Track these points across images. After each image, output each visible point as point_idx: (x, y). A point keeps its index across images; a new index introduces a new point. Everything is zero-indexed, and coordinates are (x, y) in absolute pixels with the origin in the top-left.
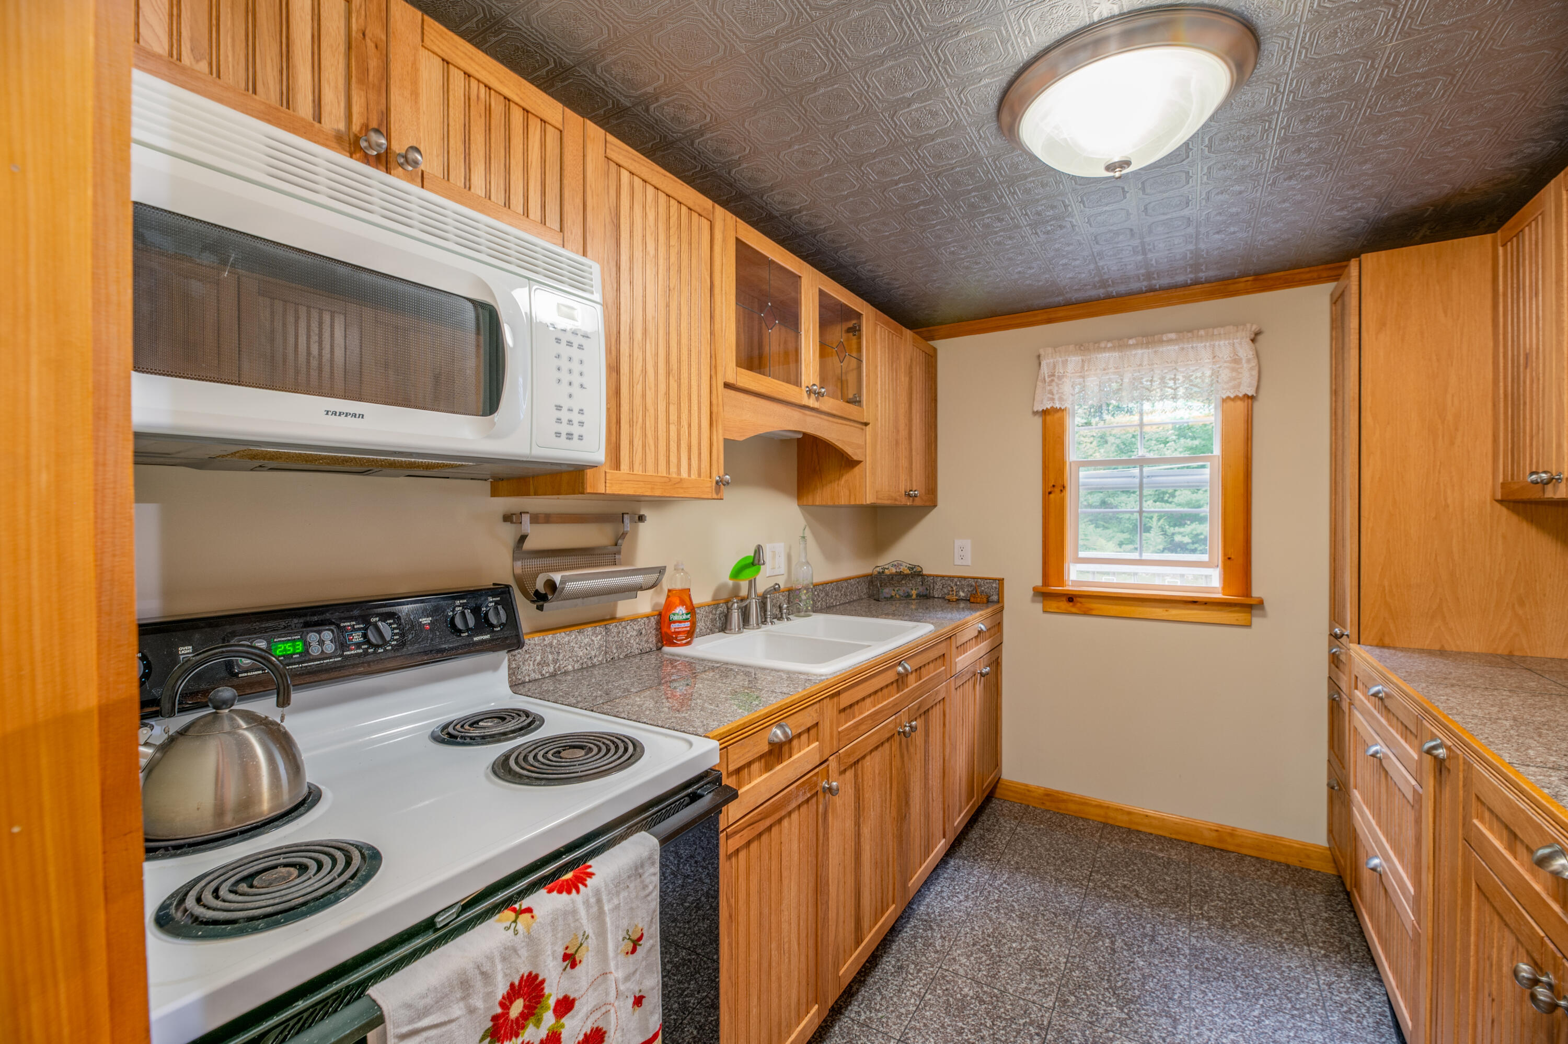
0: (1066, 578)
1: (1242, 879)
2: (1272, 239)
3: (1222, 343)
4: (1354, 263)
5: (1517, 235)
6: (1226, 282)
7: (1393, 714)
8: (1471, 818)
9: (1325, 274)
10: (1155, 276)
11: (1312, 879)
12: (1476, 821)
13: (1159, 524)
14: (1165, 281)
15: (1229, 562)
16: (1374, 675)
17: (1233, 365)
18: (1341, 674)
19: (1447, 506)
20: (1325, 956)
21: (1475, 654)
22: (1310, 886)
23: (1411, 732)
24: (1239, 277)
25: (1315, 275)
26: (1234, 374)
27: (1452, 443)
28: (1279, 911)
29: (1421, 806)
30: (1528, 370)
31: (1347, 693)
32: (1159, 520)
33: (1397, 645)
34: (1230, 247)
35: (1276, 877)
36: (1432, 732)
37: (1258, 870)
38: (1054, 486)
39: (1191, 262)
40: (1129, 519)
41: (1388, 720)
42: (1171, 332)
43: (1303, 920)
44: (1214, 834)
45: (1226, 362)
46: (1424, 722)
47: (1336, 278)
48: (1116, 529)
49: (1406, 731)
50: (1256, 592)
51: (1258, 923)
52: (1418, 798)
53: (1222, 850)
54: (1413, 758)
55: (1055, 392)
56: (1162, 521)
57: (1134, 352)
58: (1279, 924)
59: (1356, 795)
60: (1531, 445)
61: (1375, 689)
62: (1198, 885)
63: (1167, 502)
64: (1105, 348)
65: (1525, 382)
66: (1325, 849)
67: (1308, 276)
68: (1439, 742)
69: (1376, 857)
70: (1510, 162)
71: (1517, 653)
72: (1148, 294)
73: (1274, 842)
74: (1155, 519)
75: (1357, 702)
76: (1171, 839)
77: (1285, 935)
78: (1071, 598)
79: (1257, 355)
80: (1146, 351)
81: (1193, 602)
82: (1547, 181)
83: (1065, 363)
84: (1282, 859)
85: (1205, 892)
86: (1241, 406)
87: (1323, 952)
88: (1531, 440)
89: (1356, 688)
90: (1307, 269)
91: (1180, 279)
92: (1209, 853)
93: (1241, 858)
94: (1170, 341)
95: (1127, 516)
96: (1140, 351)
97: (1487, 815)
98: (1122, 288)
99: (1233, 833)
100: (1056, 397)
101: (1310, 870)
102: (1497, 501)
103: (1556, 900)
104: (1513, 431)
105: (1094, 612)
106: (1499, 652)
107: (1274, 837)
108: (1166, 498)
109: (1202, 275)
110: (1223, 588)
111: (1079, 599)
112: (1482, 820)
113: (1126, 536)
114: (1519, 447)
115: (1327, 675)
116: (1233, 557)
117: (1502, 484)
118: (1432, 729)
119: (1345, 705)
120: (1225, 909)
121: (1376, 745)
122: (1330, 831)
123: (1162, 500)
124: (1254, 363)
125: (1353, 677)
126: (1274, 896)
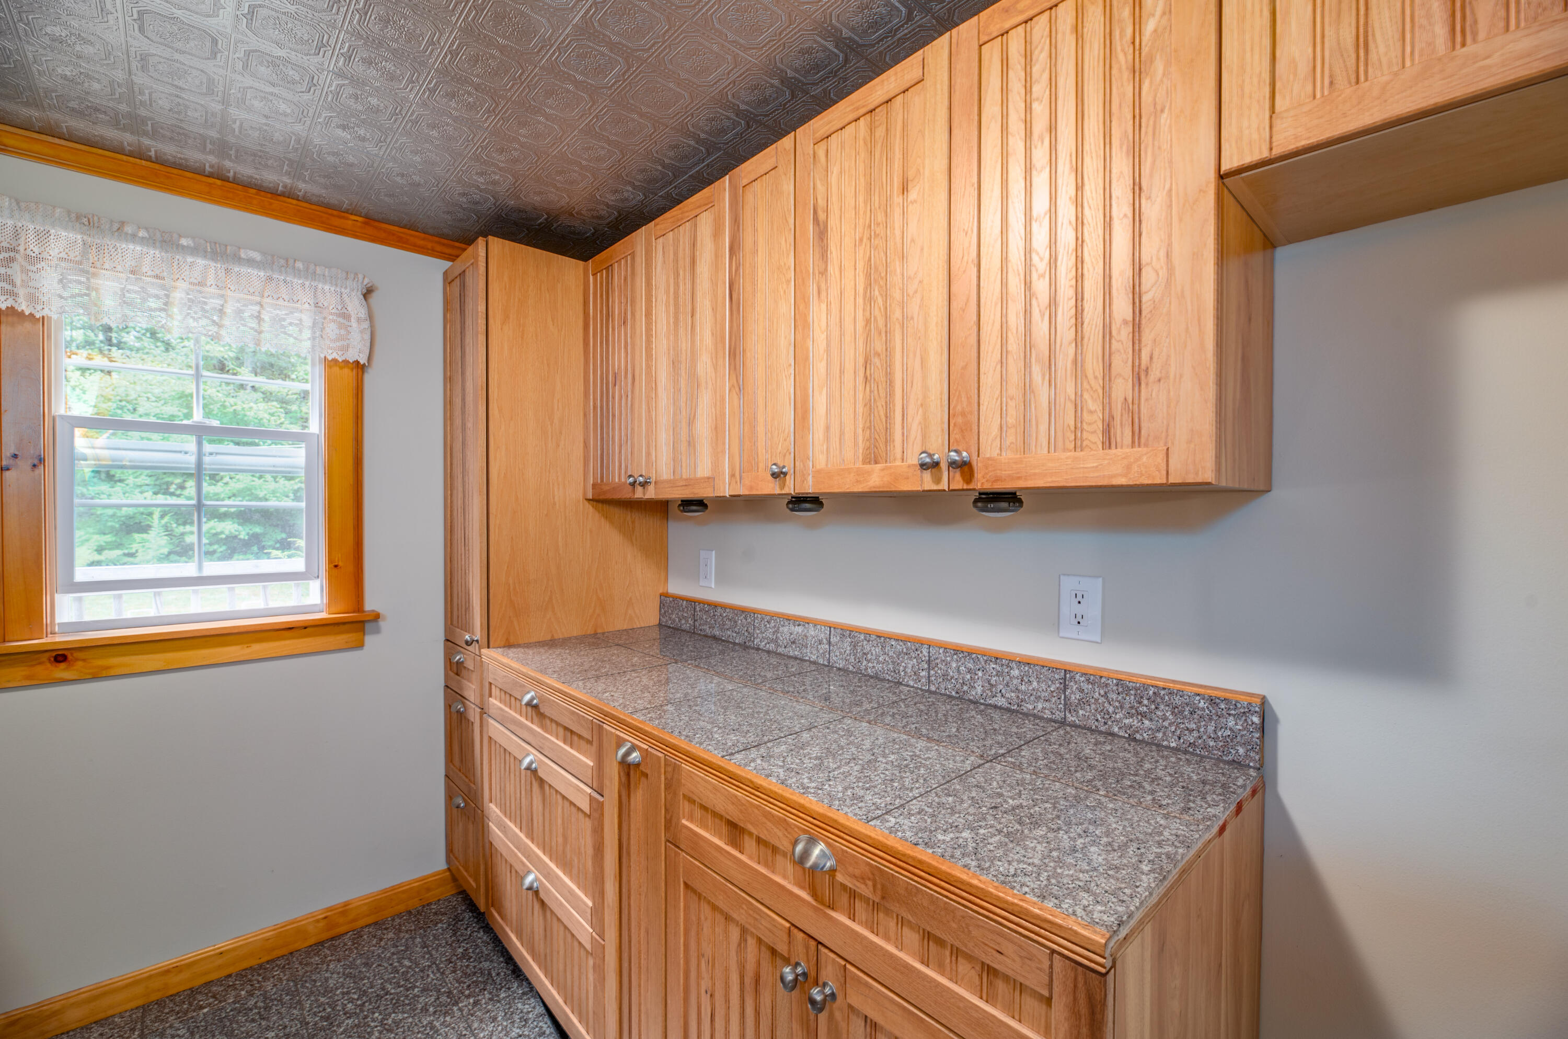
0: (47, 619)
1: (366, 964)
2: (403, 175)
3: (327, 287)
4: (481, 241)
5: (607, 268)
6: (330, 211)
7: (552, 720)
8: (679, 819)
9: (439, 248)
10: (232, 152)
11: (435, 914)
12: (684, 822)
13: (164, 521)
14: (245, 171)
15: (335, 571)
16: (522, 681)
17: (341, 320)
18: (465, 682)
19: (555, 504)
20: (476, 1003)
21: (576, 638)
22: (436, 925)
23: (580, 737)
24: (347, 211)
25: (430, 245)
26: (343, 332)
27: (558, 445)
28: (416, 981)
29: (602, 814)
30: (617, 387)
31: (478, 702)
32: (162, 517)
33: (521, 642)
34: (351, 159)
35: (402, 935)
36: (618, 736)
37: (381, 940)
38: (15, 456)
39: (291, 156)
40: (113, 516)
41: (543, 727)
42: (255, 250)
43: (443, 973)
44: (321, 924)
45: (331, 314)
46: (605, 726)
47: (452, 258)
48: (91, 530)
49: (570, 735)
50: (370, 604)
51: (400, 1016)
52: (597, 808)
53: (332, 939)
54: (587, 765)
55: (18, 282)
56: (166, 519)
57: (190, 259)
58: (421, 999)
59: (493, 809)
60: (620, 452)
61: (527, 698)
62: (315, 1014)
63: (172, 494)
64: (134, 236)
65: (613, 398)
66: (444, 871)
67: (421, 243)
68: (629, 745)
69: (529, 872)
70: (611, 198)
71: (599, 631)
72: (211, 180)
73: (392, 895)
74: (156, 516)
75: (492, 711)
76: (261, 966)
77: (431, 1009)
78: (60, 657)
79: (371, 317)
80: (212, 264)
81: (290, 630)
82: (639, 226)
83: (43, 237)
84: (401, 908)
85: (327, 1018)
86: (348, 375)
87: (471, 1001)
88: (620, 446)
89: (490, 696)
90: (423, 235)
91: (270, 177)
92: (317, 954)
93: (358, 934)
94: (250, 262)
95: (110, 512)
96: (201, 262)
97: (698, 813)
98: (169, 150)
99: (344, 909)
100: (21, 292)
101: (431, 904)
102: (589, 500)
103: (802, 887)
104: (602, 439)
105: (112, 672)
106: (589, 632)
107: (393, 888)
108: (172, 490)
109: (302, 187)
110: (329, 604)
111: (76, 654)
112: (691, 818)
113: (109, 538)
114: (608, 454)
115: (442, 684)
116: (340, 564)
117: (593, 485)
118: (618, 733)
119: (474, 714)
120: (358, 1026)
121: (528, 755)
122: (450, 850)
123: (167, 492)
124: (366, 325)
125: (487, 685)
126: (407, 963)
